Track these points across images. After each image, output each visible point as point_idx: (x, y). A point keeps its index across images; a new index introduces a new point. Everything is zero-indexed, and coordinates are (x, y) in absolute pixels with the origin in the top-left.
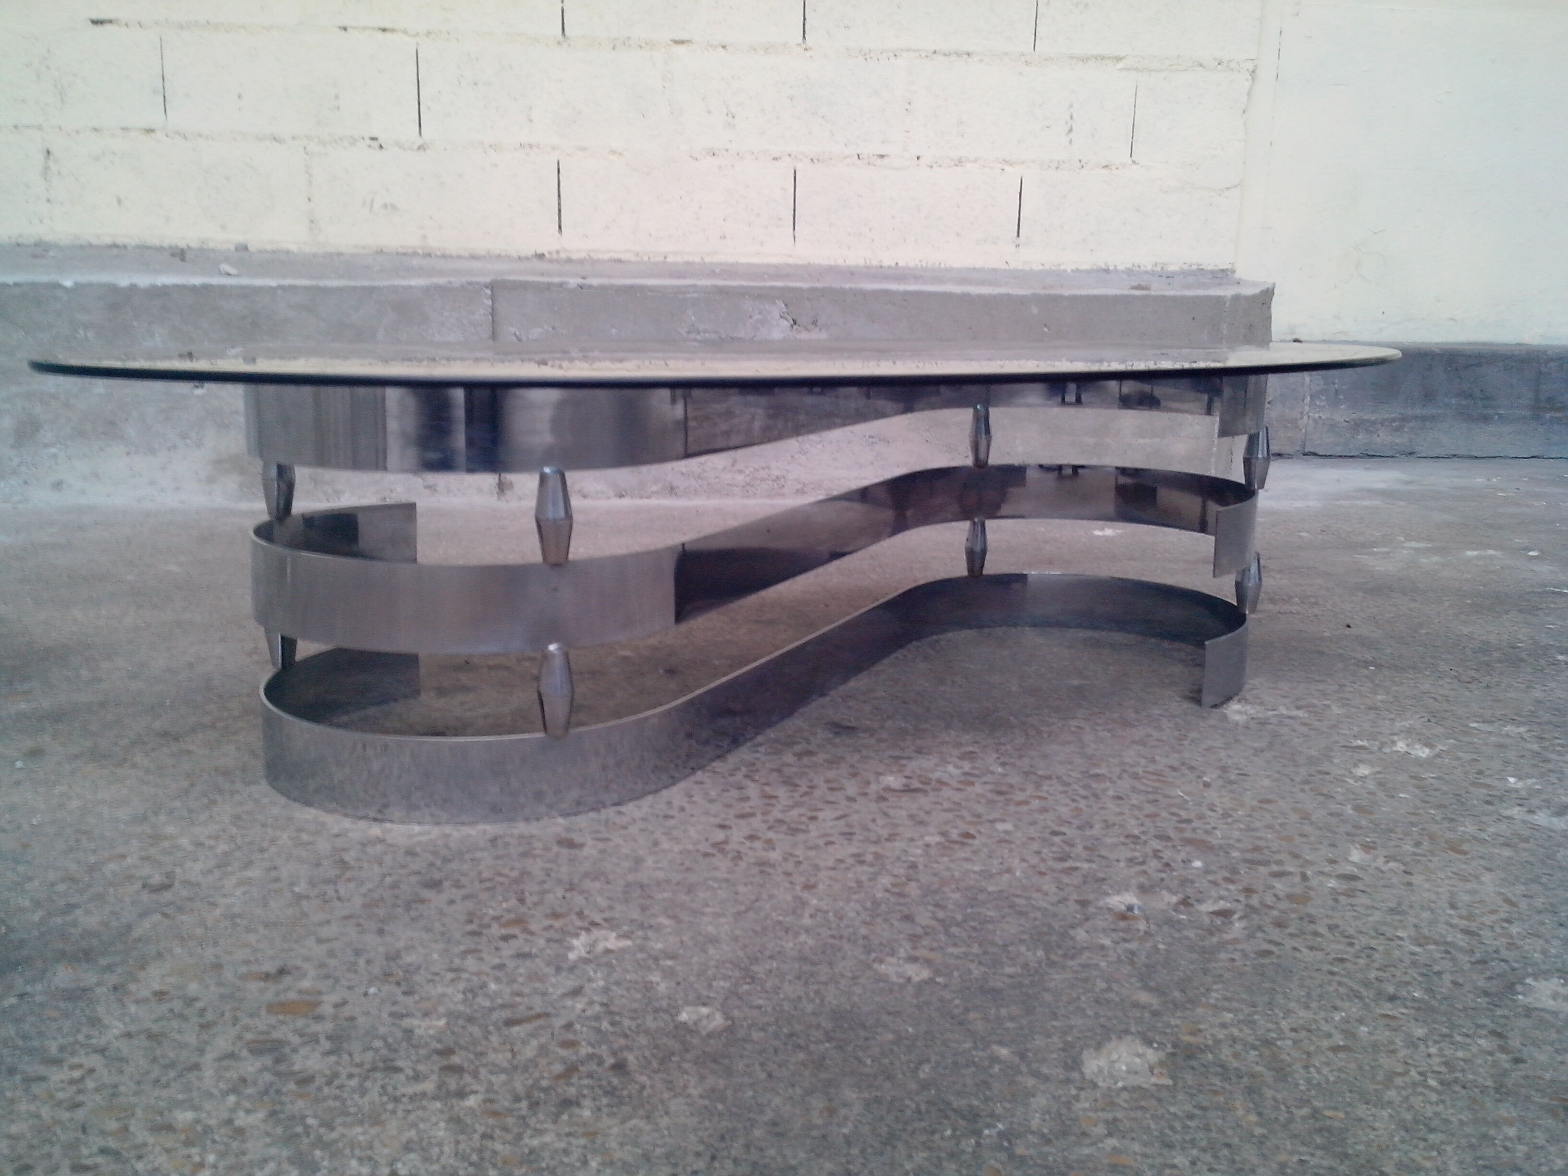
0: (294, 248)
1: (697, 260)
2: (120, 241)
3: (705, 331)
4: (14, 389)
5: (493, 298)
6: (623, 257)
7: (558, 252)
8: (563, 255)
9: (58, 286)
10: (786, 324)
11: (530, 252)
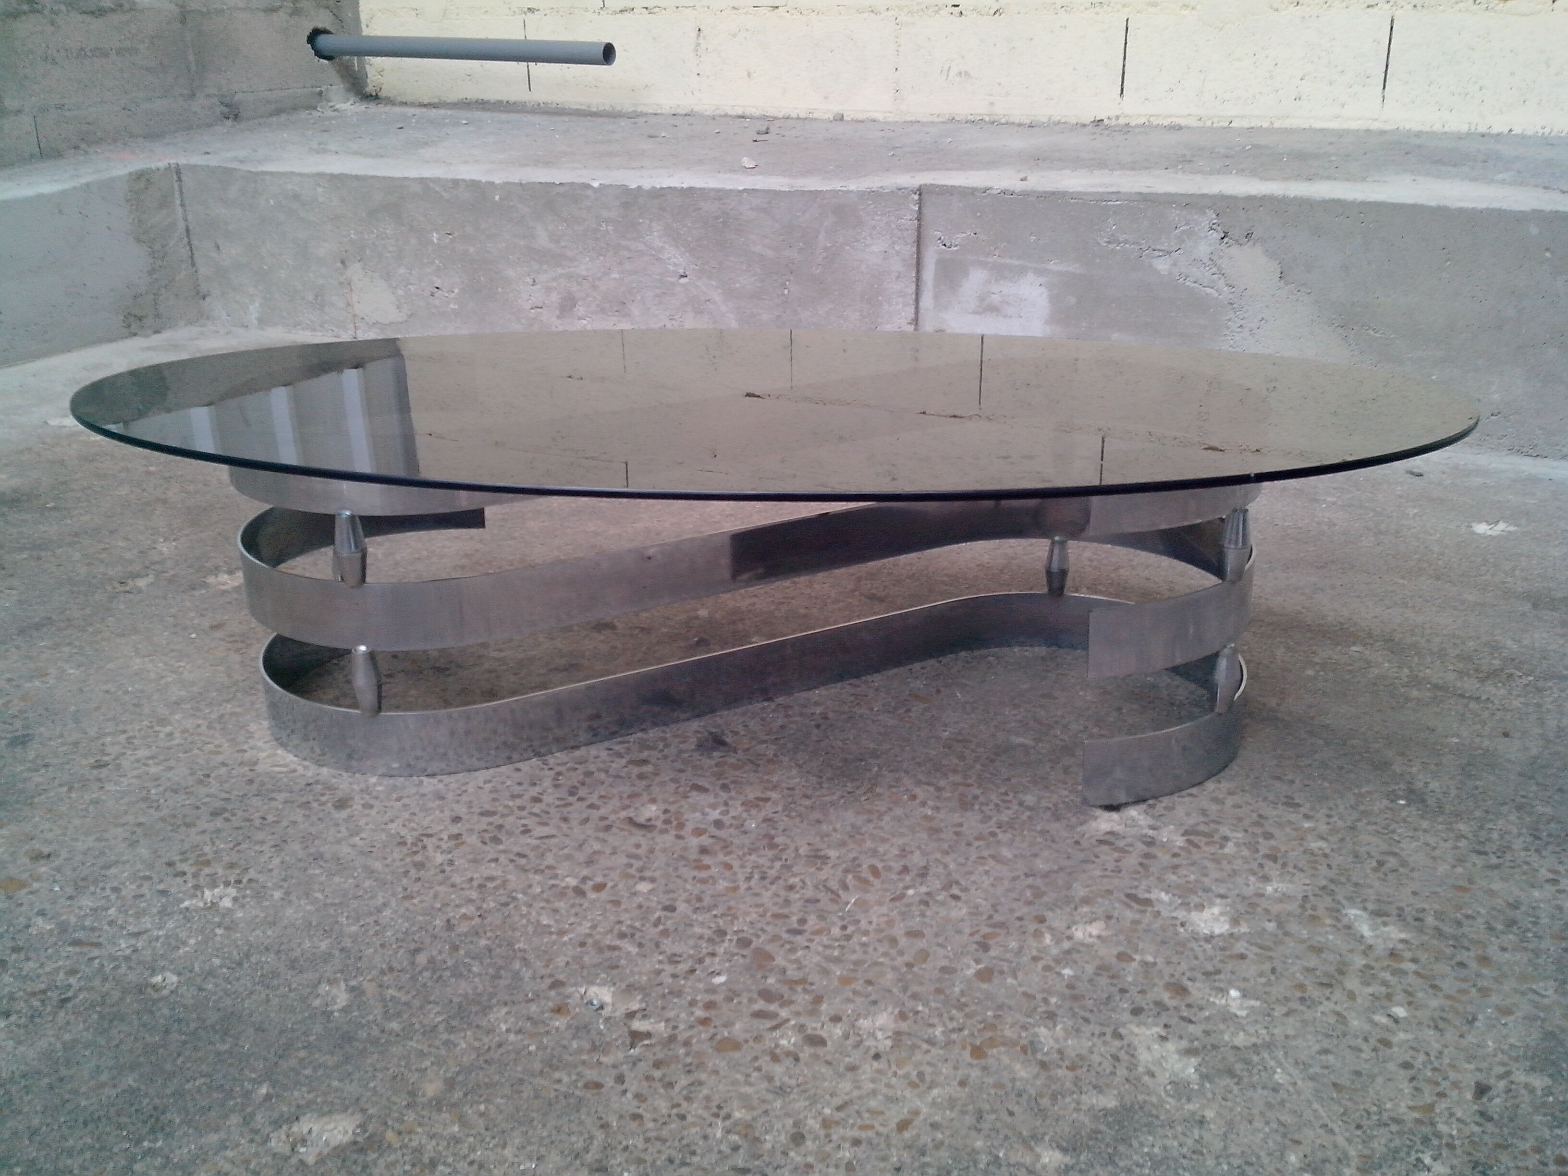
0: (879, 116)
1: (1265, 125)
2: (749, 111)
3: (1126, 242)
4: (560, 271)
5: (920, 203)
6: (1183, 122)
7: (1117, 117)
8: (1122, 121)
9: (589, 186)
10: (1216, 236)
11: (1088, 118)
